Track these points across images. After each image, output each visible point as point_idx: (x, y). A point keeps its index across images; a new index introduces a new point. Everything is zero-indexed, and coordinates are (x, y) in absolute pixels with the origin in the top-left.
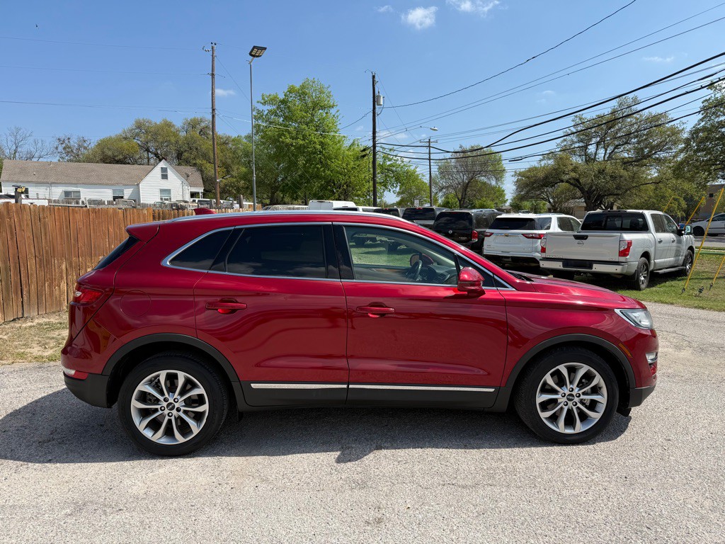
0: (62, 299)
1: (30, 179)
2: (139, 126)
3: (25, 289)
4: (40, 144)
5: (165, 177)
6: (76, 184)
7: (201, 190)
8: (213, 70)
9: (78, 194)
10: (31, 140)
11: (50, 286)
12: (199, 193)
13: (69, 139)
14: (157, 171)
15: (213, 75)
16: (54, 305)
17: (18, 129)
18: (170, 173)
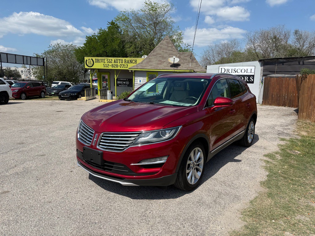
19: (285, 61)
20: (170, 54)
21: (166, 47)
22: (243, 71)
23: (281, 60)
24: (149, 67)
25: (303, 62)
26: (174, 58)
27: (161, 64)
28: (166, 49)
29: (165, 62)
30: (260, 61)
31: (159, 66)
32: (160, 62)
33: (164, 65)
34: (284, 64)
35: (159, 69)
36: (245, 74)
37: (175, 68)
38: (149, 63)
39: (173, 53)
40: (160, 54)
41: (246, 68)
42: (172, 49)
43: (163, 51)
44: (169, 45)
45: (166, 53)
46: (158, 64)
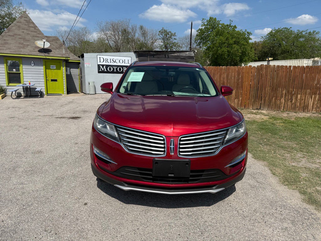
0: (281, 105)
3: (263, 99)
11: (276, 99)
16: (276, 108)
19: (155, 53)
20: (33, 36)
21: (26, 26)
22: (121, 61)
23: (152, 53)
24: (7, 51)
25: (168, 55)
26: (44, 42)
27: (23, 48)
28: (27, 29)
29: (28, 45)
30: (135, 52)
31: (22, 50)
32: (22, 46)
33: (29, 50)
34: (155, 56)
35: (23, 53)
36: (123, 64)
37: (46, 54)
38: (6, 46)
39: (38, 35)
40: (19, 35)
41: (123, 58)
42: (36, 31)
43: (23, 32)
44: (30, 25)
45: (28, 34)
46: (20, 48)
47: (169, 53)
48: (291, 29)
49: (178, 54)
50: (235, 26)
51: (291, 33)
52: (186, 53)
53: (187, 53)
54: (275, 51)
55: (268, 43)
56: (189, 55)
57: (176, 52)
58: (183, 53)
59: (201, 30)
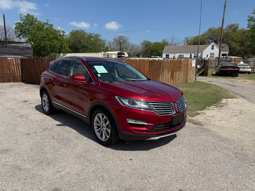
1: (170, 52)
2: (210, 30)
4: (178, 40)
5: (213, 48)
6: (183, 53)
7: (227, 53)
8: (225, 4)
9: (183, 56)
10: (176, 39)
12: (226, 54)
13: (188, 37)
14: (210, 46)
15: (225, 6)
17: (173, 36)
18: (215, 47)
25: (6, 45)
47: (7, 43)
48: (85, 31)
49: (16, 45)
50: (52, 24)
51: (85, 34)
52: (23, 44)
53: (25, 44)
54: (77, 46)
55: (72, 40)
56: (27, 46)
57: (13, 43)
58: (21, 44)
59: (20, 24)
